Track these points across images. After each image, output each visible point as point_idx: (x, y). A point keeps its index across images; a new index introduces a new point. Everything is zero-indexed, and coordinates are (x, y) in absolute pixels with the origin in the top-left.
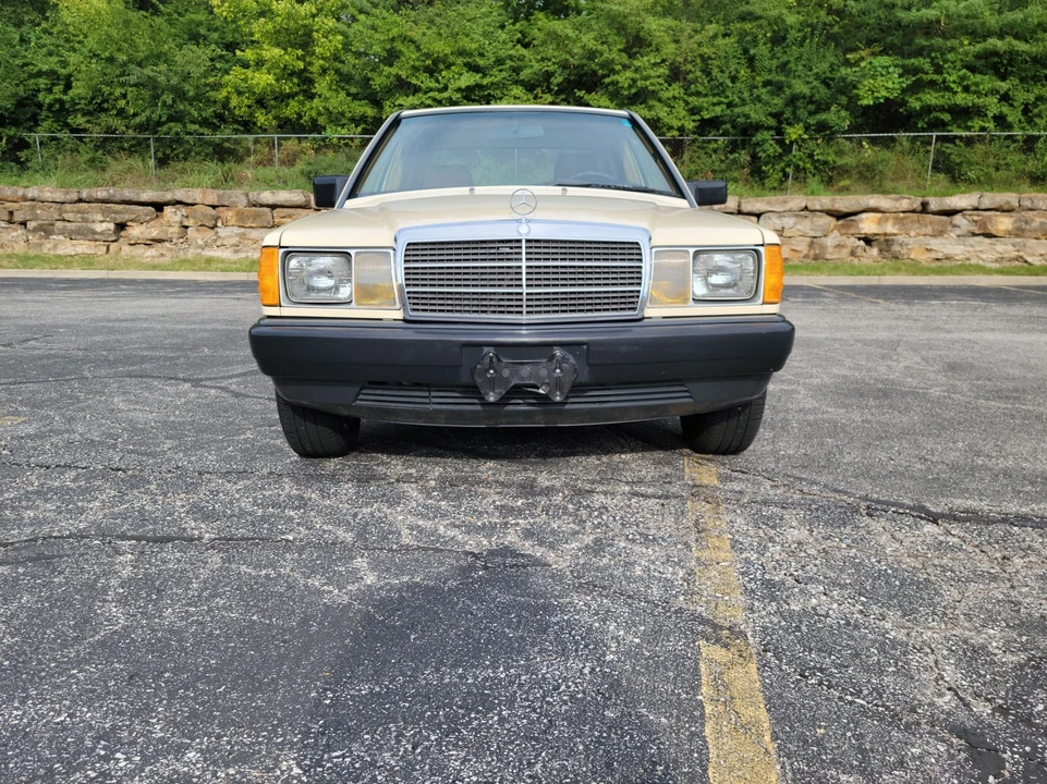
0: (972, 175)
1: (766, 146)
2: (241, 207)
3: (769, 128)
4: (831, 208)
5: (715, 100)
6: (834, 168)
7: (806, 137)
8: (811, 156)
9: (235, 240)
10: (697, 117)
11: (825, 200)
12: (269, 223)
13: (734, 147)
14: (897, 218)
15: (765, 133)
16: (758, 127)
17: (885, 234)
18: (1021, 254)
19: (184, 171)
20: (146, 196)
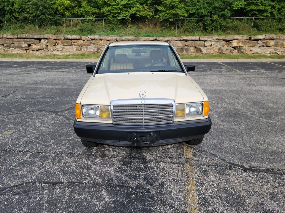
0: (263, 29)
1: (207, 21)
2: (62, 40)
3: (208, 16)
4: (225, 39)
5: (193, 8)
6: (226, 27)
7: (218, 18)
8: (219, 24)
9: (61, 49)
10: (188, 13)
11: (223, 37)
12: (70, 44)
13: (198, 21)
14: (242, 42)
15: (207, 17)
16: (205, 16)
17: (239, 46)
18: (276, 51)
19: (46, 29)
20: (36, 37)
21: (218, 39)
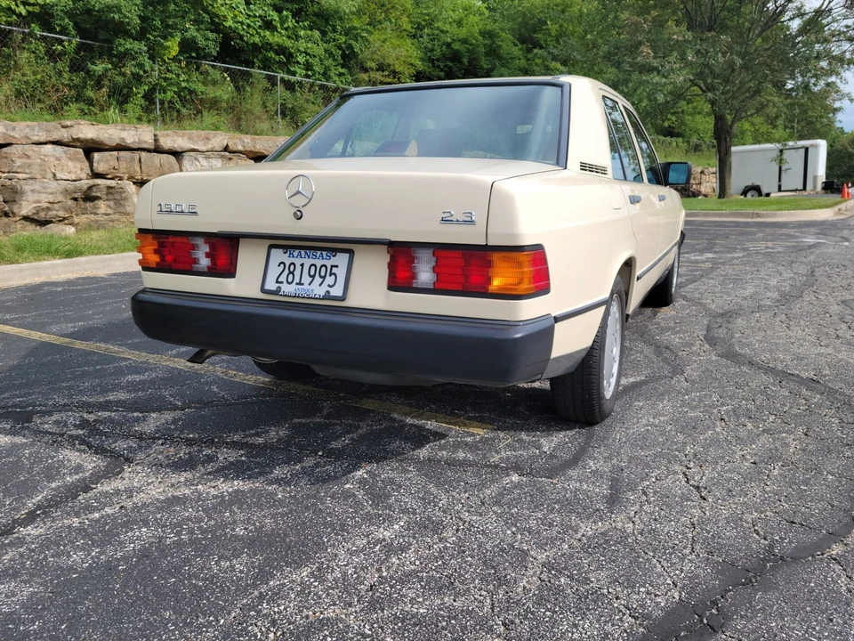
11: (246, 140)
21: (226, 149)
